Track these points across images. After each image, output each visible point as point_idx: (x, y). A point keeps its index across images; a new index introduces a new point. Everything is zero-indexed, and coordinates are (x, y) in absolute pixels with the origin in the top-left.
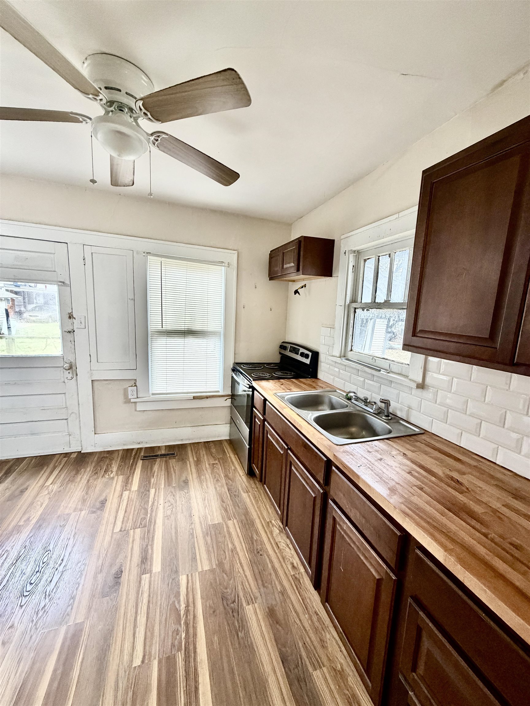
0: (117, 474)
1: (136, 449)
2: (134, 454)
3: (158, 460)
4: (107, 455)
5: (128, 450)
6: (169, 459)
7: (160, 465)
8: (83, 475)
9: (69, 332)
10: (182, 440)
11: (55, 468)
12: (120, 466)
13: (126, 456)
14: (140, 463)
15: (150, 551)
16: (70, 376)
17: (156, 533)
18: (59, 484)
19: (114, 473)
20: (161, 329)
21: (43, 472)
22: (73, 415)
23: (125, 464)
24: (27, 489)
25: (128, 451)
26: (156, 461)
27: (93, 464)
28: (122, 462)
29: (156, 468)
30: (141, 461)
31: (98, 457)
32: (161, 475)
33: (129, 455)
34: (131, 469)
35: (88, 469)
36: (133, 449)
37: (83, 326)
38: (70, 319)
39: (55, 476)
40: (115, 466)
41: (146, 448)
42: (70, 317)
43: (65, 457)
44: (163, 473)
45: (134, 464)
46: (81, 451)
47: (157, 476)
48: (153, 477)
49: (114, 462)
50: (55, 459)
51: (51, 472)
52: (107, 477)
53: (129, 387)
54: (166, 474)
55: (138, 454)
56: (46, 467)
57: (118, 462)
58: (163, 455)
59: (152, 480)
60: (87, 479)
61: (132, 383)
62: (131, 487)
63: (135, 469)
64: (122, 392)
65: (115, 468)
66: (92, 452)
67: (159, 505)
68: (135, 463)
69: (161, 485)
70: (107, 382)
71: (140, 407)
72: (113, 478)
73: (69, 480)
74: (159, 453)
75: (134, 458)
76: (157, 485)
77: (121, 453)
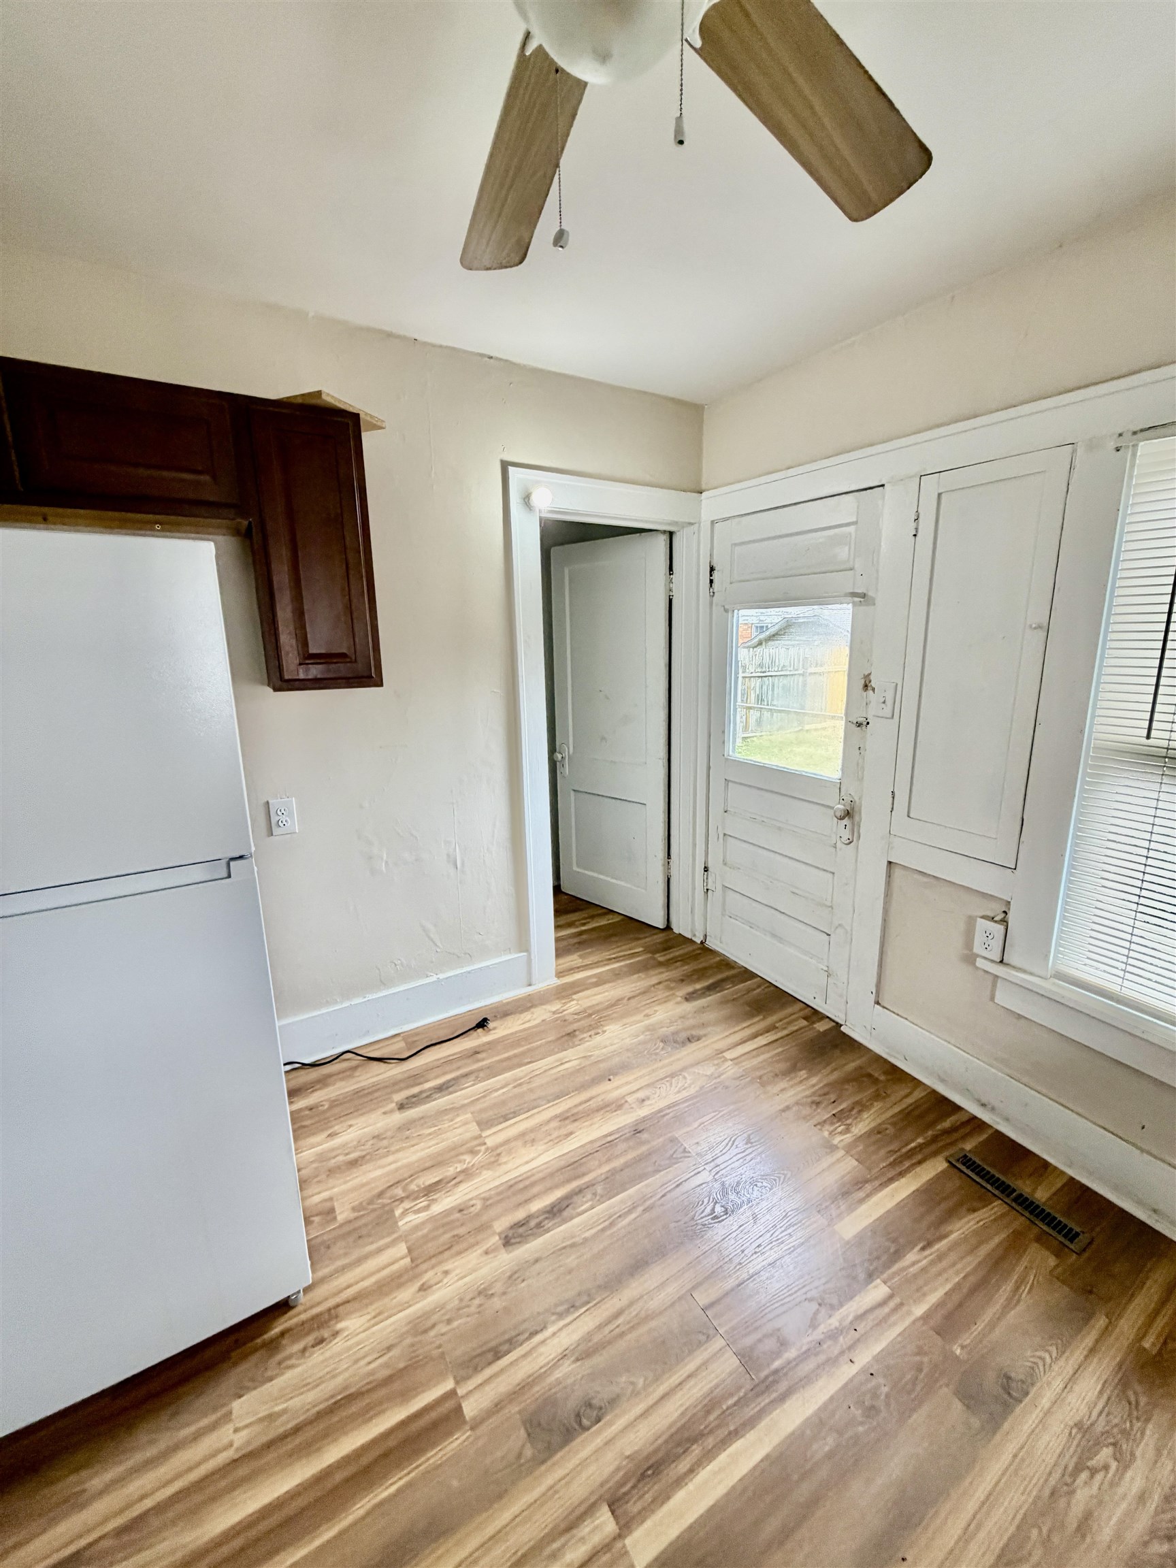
0: (848, 1149)
1: (964, 1118)
2: (947, 1124)
3: (997, 1208)
4: (882, 1078)
5: (944, 1100)
6: (1038, 1239)
7: (985, 1227)
8: (792, 1086)
9: (859, 725)
10: (1155, 1211)
11: (771, 1028)
12: (878, 1131)
13: (921, 1116)
14: (937, 1166)
15: (683, 1466)
16: (846, 835)
17: (751, 1436)
18: (741, 1070)
19: (848, 1138)
20: (1144, 741)
21: (745, 1025)
22: (840, 931)
23: (895, 1137)
24: (699, 1039)
25: (944, 1106)
26: (984, 1201)
27: (835, 1076)
28: (894, 1124)
29: (964, 1226)
30: (945, 1165)
31: (860, 1068)
32: (954, 1264)
33: (931, 1117)
34: (892, 1165)
35: (814, 1080)
36: (957, 1108)
37: (887, 711)
38: (867, 689)
39: (755, 1046)
40: (867, 1122)
41: (998, 1135)
42: (866, 686)
43: (805, 1018)
44: (971, 1262)
45: (916, 1157)
46: (841, 1025)
47: (940, 1258)
48: (923, 1249)
49: (878, 1105)
50: (789, 1010)
51: (755, 1036)
52: (826, 1134)
53: (983, 917)
54: (973, 1279)
55: (956, 1136)
56: (761, 1017)
57: (884, 1117)
58: (1025, 1204)
59: (911, 1257)
60: (786, 1104)
61: (996, 909)
62: (840, 1216)
63: (901, 1174)
64: (962, 926)
65: (863, 1124)
66: (860, 1045)
67: (846, 1358)
68: (919, 1157)
69: (917, 1301)
70: (925, 879)
71: (1003, 997)
72: (833, 1148)
73: (760, 1077)
74: (1024, 1186)
75: (934, 1139)
76: (913, 1286)
77: (918, 1094)
